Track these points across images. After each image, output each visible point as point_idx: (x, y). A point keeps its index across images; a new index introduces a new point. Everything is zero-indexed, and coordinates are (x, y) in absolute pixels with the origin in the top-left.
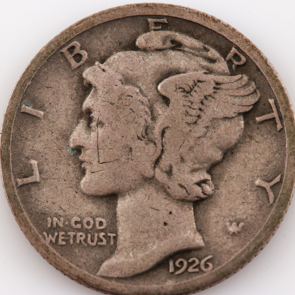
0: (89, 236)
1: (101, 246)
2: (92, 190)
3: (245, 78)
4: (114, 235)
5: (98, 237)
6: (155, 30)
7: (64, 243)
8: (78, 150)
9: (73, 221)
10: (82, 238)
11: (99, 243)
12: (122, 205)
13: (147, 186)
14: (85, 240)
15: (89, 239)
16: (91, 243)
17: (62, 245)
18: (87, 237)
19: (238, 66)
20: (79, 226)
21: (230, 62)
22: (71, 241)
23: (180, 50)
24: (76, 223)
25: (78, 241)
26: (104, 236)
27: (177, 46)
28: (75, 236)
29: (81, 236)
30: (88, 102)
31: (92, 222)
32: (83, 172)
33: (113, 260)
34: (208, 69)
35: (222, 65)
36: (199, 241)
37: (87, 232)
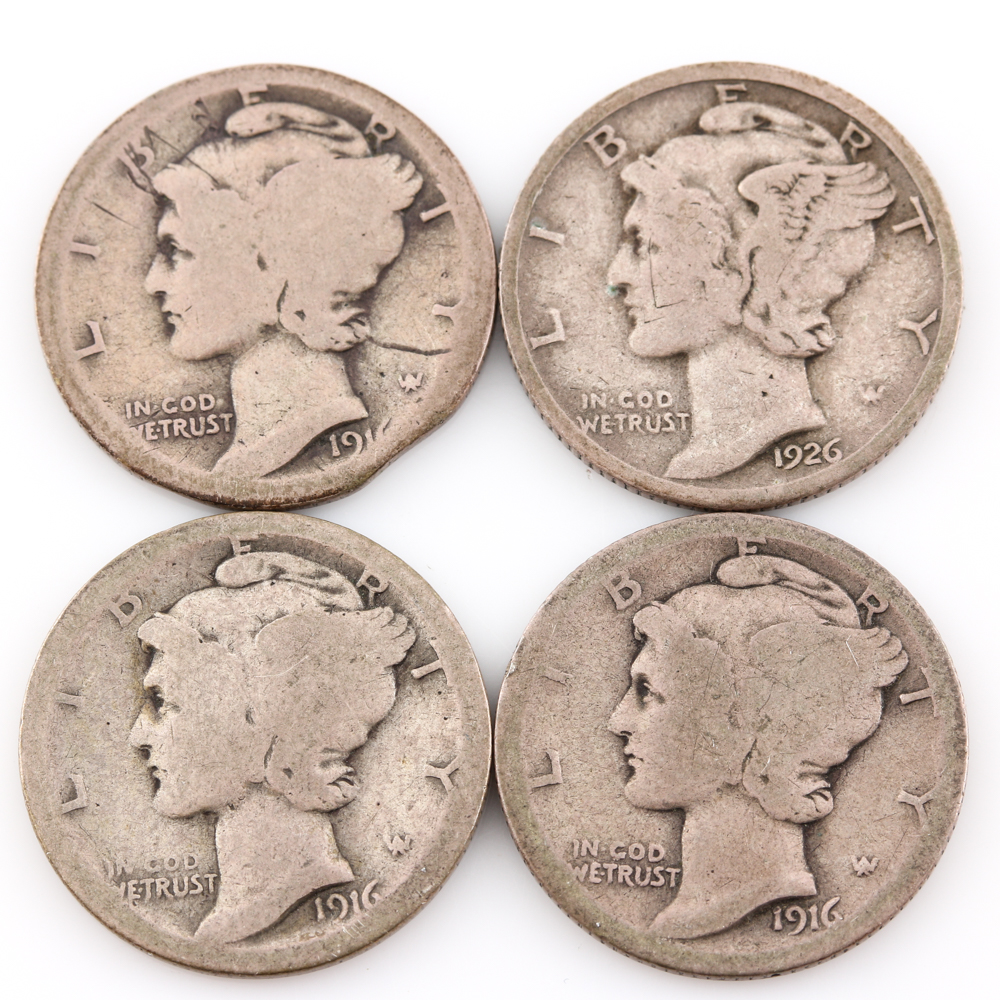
0: (648, 419)
1: (667, 433)
2: (649, 350)
3: (872, 168)
4: (687, 415)
5: (662, 419)
6: (728, 102)
7: (610, 431)
8: (622, 290)
9: (621, 398)
10: (638, 423)
11: (664, 429)
12: (697, 369)
13: (732, 339)
14: (642, 426)
15: (648, 423)
16: (652, 430)
17: (607, 435)
18: (644, 420)
19: (859, 150)
20: (631, 405)
21: (846, 145)
22: (621, 427)
23: (768, 131)
24: (626, 400)
25: (631, 428)
26: (671, 418)
27: (763, 124)
28: (626, 421)
29: (636, 419)
30: (633, 217)
31: (650, 397)
32: (632, 323)
33: (688, 454)
34: (813, 157)
35: (834, 151)
36: (816, 418)
37: (644, 413)
